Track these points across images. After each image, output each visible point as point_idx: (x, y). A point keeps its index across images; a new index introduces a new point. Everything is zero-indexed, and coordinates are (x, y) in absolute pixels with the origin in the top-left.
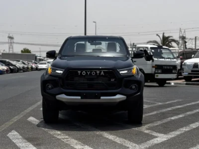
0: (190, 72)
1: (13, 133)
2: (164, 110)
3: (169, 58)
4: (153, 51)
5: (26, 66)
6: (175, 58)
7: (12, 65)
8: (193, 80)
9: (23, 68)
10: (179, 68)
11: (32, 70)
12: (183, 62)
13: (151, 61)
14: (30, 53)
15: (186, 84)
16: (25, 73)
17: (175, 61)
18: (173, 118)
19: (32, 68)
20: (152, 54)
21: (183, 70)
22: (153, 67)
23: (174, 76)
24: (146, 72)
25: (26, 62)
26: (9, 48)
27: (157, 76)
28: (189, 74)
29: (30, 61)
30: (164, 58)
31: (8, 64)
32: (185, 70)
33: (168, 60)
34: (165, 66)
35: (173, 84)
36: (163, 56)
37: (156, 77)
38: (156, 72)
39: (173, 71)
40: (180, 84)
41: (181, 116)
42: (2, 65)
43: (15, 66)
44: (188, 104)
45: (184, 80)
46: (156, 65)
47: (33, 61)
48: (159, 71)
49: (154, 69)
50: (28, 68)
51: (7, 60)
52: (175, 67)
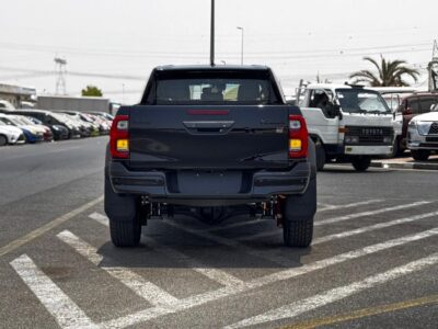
0: (424, 141)
1: (21, 260)
2: (332, 220)
3: (375, 112)
4: (341, 96)
5: (87, 125)
6: (389, 112)
7: (57, 123)
8: (431, 157)
9: (82, 129)
10: (398, 132)
11: (101, 135)
12: (409, 120)
13: (337, 118)
14: (101, 95)
15: (415, 167)
16: (86, 139)
17: (390, 119)
18: (339, 235)
19: (101, 129)
20: (338, 103)
21: (409, 137)
22: (340, 130)
23: (387, 150)
24: (325, 142)
25: (88, 117)
26: (58, 84)
27: (350, 149)
28: (421, 145)
29: (97, 115)
30: (365, 112)
31: (49, 121)
32: (413, 137)
33: (373, 115)
34: (366, 128)
35: (386, 166)
36: (362, 107)
37: (346, 152)
38: (348, 140)
39: (385, 140)
40: (402, 166)
41: (358, 231)
42: (36, 123)
43: (63, 124)
44: (388, 209)
45: (411, 159)
46: (346, 127)
47: (105, 114)
48: (355, 140)
49: (342, 135)
50: (91, 129)
51: (48, 113)
52: (388, 131)
